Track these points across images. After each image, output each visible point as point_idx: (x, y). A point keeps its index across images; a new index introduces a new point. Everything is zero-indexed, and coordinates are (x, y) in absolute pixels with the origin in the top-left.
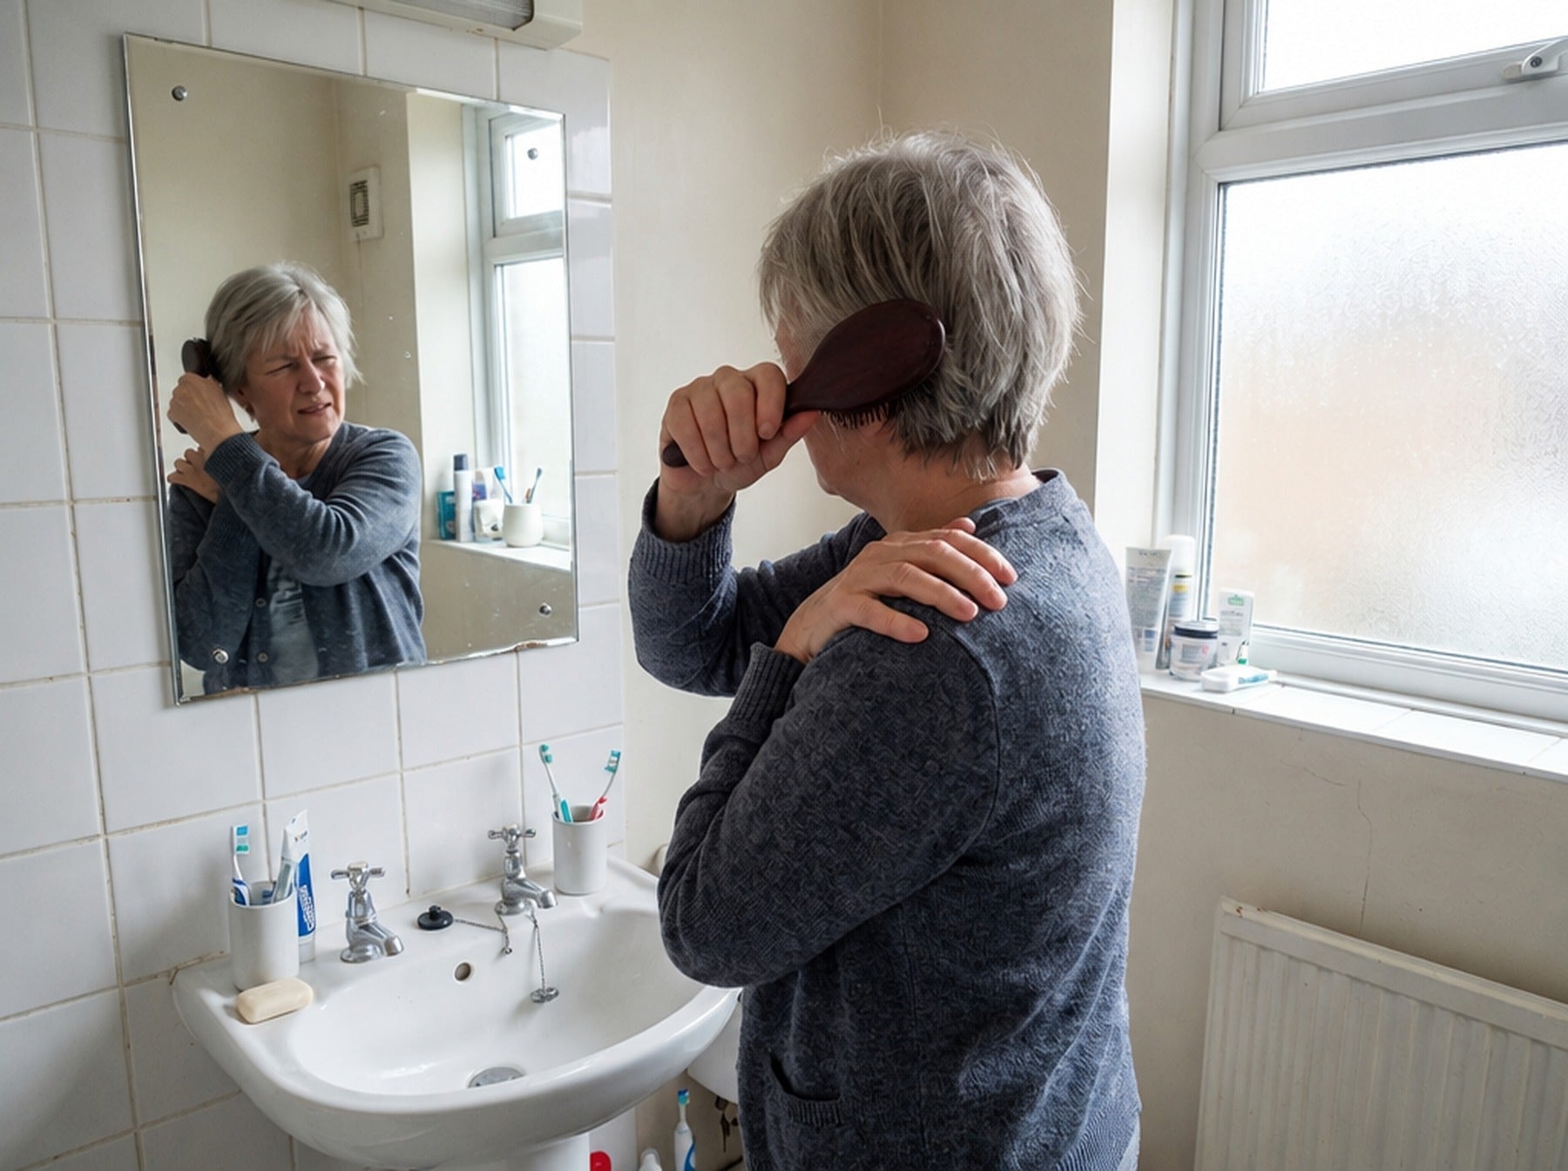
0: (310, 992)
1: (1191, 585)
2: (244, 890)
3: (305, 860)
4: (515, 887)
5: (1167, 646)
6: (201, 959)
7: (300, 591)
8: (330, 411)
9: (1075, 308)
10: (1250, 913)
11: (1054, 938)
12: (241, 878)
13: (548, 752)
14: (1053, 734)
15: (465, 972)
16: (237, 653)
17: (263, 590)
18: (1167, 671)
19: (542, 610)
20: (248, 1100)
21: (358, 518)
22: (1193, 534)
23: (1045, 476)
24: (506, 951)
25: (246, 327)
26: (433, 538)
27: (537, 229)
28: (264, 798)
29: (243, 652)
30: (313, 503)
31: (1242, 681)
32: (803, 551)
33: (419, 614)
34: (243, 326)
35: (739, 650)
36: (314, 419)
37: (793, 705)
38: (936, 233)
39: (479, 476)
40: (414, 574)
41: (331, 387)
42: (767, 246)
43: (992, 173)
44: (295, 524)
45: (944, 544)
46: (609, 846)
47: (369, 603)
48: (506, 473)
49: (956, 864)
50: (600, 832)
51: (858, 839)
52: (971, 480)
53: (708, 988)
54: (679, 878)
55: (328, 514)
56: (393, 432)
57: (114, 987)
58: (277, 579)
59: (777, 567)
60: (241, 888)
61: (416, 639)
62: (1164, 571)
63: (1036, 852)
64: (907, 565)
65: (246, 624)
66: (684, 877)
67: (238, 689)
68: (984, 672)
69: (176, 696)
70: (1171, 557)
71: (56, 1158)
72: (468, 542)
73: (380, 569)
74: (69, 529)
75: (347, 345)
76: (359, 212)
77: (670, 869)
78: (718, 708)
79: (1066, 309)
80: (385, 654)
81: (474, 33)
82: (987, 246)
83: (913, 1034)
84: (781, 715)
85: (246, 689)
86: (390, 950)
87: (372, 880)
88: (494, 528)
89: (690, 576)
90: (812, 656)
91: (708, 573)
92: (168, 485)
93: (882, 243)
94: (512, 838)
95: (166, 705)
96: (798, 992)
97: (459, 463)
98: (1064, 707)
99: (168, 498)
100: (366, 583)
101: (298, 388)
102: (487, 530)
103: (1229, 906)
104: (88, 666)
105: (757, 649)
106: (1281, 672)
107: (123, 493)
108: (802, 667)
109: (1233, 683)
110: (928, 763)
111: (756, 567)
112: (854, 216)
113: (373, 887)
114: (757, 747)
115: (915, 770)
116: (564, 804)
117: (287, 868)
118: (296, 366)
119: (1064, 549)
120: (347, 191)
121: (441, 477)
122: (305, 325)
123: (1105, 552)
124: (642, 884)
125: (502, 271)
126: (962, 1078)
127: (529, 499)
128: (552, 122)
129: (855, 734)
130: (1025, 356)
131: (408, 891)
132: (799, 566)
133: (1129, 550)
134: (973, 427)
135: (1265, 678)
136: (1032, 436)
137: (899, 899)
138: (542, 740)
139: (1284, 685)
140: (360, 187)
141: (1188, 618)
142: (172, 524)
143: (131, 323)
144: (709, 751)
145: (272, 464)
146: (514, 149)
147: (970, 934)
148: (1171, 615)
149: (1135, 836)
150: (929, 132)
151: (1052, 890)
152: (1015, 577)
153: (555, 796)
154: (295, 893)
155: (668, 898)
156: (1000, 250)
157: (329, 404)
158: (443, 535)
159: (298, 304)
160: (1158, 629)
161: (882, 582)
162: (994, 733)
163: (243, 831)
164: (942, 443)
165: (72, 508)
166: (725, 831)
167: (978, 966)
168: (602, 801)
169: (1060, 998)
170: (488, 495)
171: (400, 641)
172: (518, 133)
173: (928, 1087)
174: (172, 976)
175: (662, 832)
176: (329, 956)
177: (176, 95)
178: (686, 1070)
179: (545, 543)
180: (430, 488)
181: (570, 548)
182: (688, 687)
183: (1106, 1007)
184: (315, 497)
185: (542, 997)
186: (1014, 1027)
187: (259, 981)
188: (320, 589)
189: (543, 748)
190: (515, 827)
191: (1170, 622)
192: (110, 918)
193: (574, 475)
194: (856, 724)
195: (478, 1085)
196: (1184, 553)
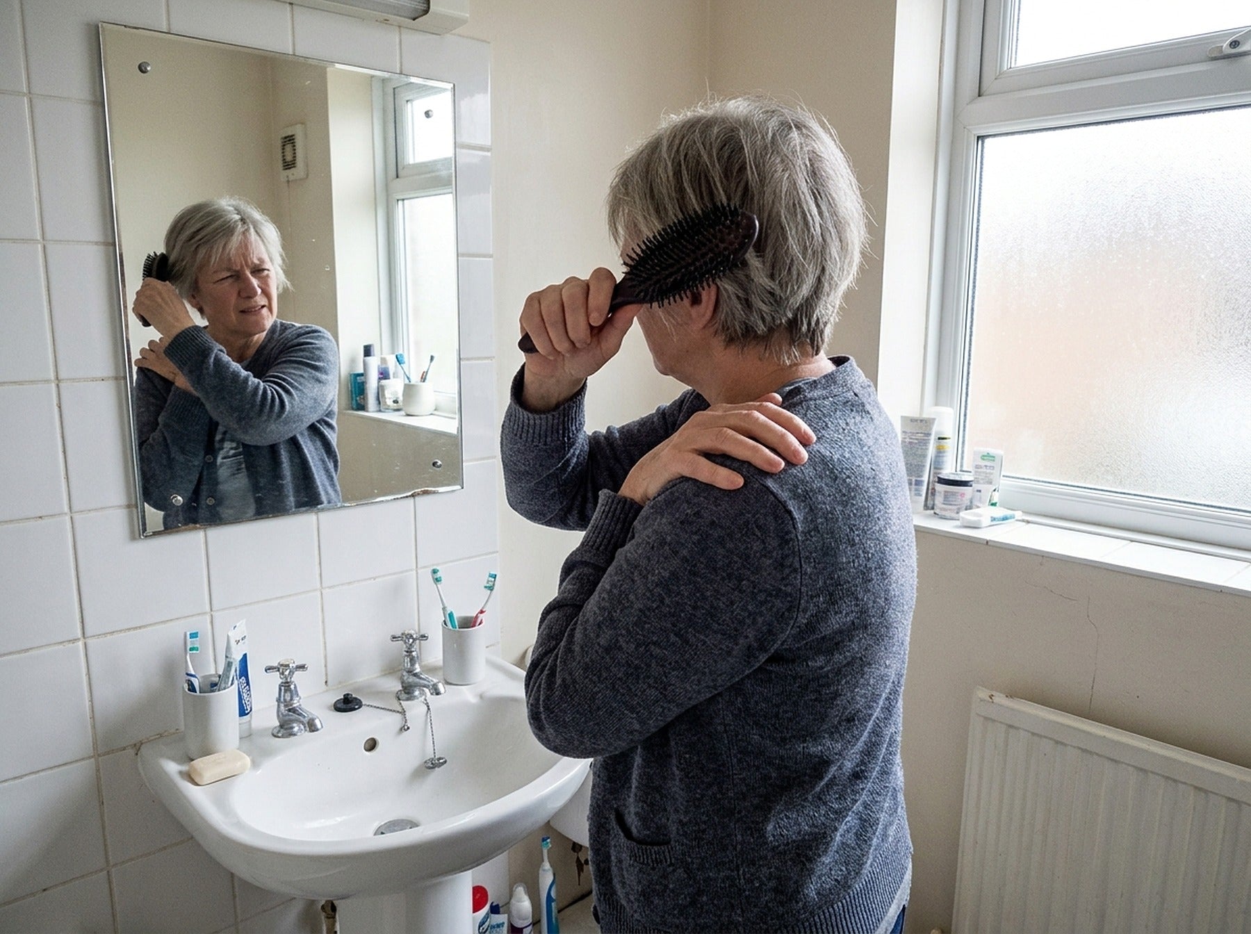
0: (248, 760)
1: (950, 446)
2: (196, 682)
3: (244, 659)
4: (412, 679)
5: (931, 493)
6: (161, 735)
7: (241, 450)
8: (265, 311)
9: (863, 231)
10: (1000, 699)
11: (843, 718)
12: (193, 673)
13: (438, 575)
14: (844, 560)
15: (372, 745)
16: (190, 499)
17: (211, 449)
18: (932, 512)
19: (434, 464)
20: (199, 845)
21: (287, 392)
22: (951, 406)
23: (839, 361)
24: (405, 728)
25: (197, 247)
26: (349, 409)
27: (433, 171)
28: (211, 610)
29: (195, 496)
30: (253, 380)
31: (993, 519)
32: (642, 419)
33: (336, 466)
34: (195, 246)
35: (590, 495)
36: (252, 318)
37: (633, 537)
38: (751, 175)
39: (383, 360)
40: (332, 437)
41: (266, 293)
42: (614, 184)
43: (798, 127)
44: (238, 397)
45: (756, 414)
46: (487, 647)
47: (297, 460)
48: (406, 359)
49: (766, 661)
50: (479, 635)
51: (687, 642)
52: (779, 365)
53: (566, 758)
54: (542, 671)
55: (265, 391)
56: (316, 327)
57: (90, 758)
58: (222, 441)
59: (621, 430)
60: (193, 679)
61: (333, 485)
62: (929, 435)
63: (830, 652)
64: (725, 429)
65: (198, 475)
66: (546, 672)
67: (191, 525)
68: (790, 513)
69: (141, 531)
70: (936, 422)
71: (45, 890)
72: (373, 412)
73: (306, 433)
74: (55, 401)
75: (278, 260)
76: (289, 158)
77: (534, 665)
78: (573, 539)
79: (856, 235)
80: (309, 499)
81: (381, 22)
82: (794, 184)
83: (731, 794)
84: (623, 545)
85: (198, 526)
86: (312, 727)
87: (297, 674)
88: (396, 402)
89: (549, 439)
90: (649, 499)
91: (564, 437)
92: (135, 369)
93: (708, 182)
94: (410, 642)
95: (133, 538)
96: (638, 760)
97: (368, 351)
98: (853, 540)
99: (135, 377)
100: (294, 443)
101: (239, 294)
102: (390, 402)
103: (983, 694)
104: (70, 508)
105: (603, 494)
106: (1025, 512)
107: (100, 374)
108: (641, 507)
109: (986, 521)
110: (744, 582)
111: (604, 431)
112: (685, 160)
113: (298, 678)
114: (604, 571)
115: (733, 589)
116: (451, 615)
117: (229, 665)
118: (238, 276)
119: (854, 418)
120: (279, 143)
121: (353, 361)
122: (245, 246)
123: (887, 418)
124: (512, 676)
125: (403, 204)
126: (770, 827)
127: (423, 379)
128: (445, 90)
129: (685, 560)
130: (823, 269)
131: (326, 682)
132: (639, 430)
133: (902, 417)
134: (781, 323)
135: (1012, 517)
136: (828, 331)
137: (720, 689)
138: (433, 565)
139: (1028, 522)
140: (289, 140)
141: (948, 472)
142: (139, 399)
143: (106, 244)
144: (566, 573)
145: (221, 351)
146: (414, 110)
147: (777, 716)
148: (935, 468)
149: (908, 639)
150: (747, 96)
151: (843, 682)
152: (815, 438)
153: (444, 609)
154: (236, 682)
155: (533, 688)
156: (804, 187)
157: (263, 307)
158: (354, 407)
159: (240, 228)
160: (925, 478)
161: (707, 443)
162: (797, 559)
163: (194, 635)
164: (756, 336)
165: (58, 386)
166: (578, 635)
167: (784, 740)
168: (482, 612)
169: (848, 765)
170: (391, 376)
171: (321, 489)
172: (417, 98)
173: (742, 835)
174: (137, 747)
175: (528, 636)
176: (262, 732)
177: (142, 69)
178: (549, 821)
179: (435, 412)
180: (344, 371)
181: (457, 416)
182: (549, 523)
183: (885, 773)
184: (255, 377)
185: (434, 764)
186: (813, 787)
187: (207, 752)
188: (257, 447)
189: (435, 572)
190: (412, 632)
191: (935, 473)
192: (87, 703)
193: (460, 359)
194: (685, 552)
195: (382, 833)
196: (945, 421)
